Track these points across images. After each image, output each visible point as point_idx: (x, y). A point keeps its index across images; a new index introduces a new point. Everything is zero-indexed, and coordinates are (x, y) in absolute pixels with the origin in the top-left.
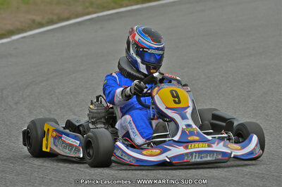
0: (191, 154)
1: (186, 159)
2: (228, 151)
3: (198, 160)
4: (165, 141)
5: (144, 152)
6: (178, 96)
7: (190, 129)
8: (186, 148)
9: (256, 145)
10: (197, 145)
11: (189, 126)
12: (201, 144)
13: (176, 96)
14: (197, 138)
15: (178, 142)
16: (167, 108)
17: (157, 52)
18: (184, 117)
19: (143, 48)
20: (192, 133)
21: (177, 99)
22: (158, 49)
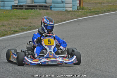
0: (49, 61)
1: (47, 63)
2: (63, 61)
3: (51, 63)
4: (41, 57)
5: (34, 60)
6: (50, 42)
7: (51, 53)
8: (47, 59)
9: (75, 59)
10: (51, 58)
11: (51, 52)
12: (53, 58)
13: (49, 42)
14: (52, 56)
15: (46, 57)
16: (45, 45)
17: (51, 26)
18: (50, 49)
19: (46, 24)
20: (51, 54)
21: (49, 43)
22: (51, 25)
